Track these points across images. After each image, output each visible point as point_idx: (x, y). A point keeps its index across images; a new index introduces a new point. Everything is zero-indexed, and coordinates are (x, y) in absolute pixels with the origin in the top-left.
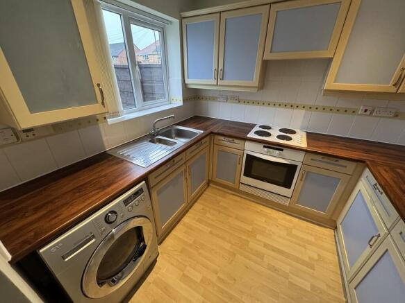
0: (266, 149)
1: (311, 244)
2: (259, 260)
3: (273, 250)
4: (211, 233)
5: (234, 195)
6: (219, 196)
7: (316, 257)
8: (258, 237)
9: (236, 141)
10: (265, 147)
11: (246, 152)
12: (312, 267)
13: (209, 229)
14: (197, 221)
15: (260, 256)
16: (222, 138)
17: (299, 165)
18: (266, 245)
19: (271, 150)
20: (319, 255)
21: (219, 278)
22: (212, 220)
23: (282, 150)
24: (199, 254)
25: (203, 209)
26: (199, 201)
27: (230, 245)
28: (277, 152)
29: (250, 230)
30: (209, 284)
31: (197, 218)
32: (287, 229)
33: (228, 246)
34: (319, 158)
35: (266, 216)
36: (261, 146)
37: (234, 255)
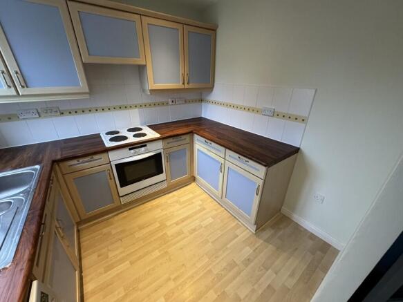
0: (132, 151)
1: (193, 198)
2: (182, 236)
3: (183, 221)
4: (132, 263)
5: (117, 215)
6: (104, 228)
7: (200, 203)
8: (168, 223)
9: (96, 157)
10: (130, 149)
11: (113, 164)
12: (204, 209)
13: (128, 262)
14: (105, 272)
15: (180, 233)
16: (74, 162)
17: (162, 151)
18: (177, 224)
19: (137, 150)
20: (201, 200)
21: (175, 279)
22: (121, 253)
23: (146, 146)
24: (141, 290)
25: (99, 256)
26: (83, 255)
27: (157, 251)
28: (143, 149)
29: (159, 225)
30: (173, 293)
31: (102, 270)
32: (177, 202)
33: (157, 253)
34: (171, 140)
35: (157, 207)
36: (127, 150)
37: (166, 252)
